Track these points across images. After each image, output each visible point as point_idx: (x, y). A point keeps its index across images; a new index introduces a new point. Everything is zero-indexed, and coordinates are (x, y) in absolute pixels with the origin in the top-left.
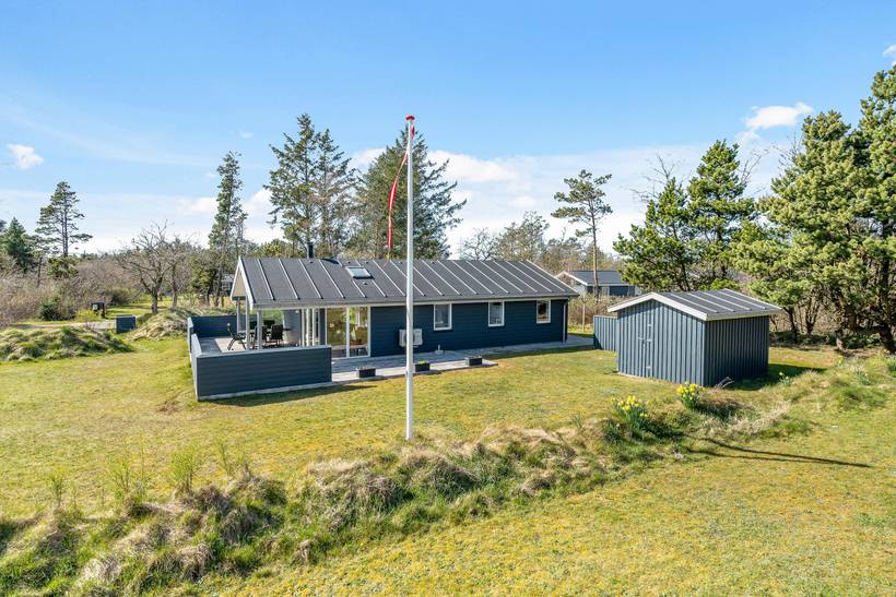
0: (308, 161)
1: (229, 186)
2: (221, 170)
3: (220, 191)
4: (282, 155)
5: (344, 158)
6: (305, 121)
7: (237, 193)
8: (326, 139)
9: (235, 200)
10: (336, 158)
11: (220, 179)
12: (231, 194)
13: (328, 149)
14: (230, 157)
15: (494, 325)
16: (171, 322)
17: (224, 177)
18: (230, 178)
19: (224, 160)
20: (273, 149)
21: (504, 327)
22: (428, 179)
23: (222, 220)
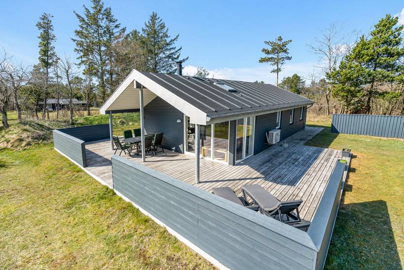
0: (99, 26)
1: (46, 38)
2: (39, 26)
3: (40, 40)
4: (84, 20)
5: (121, 27)
7: (53, 44)
8: (109, 14)
9: (51, 49)
10: (117, 26)
11: (39, 32)
12: (48, 44)
13: (111, 21)
14: (45, 17)
15: (291, 123)
16: (28, 133)
17: (42, 31)
18: (47, 32)
19: (41, 19)
20: (77, 15)
21: (293, 123)
22: (168, 44)
23: (43, 61)
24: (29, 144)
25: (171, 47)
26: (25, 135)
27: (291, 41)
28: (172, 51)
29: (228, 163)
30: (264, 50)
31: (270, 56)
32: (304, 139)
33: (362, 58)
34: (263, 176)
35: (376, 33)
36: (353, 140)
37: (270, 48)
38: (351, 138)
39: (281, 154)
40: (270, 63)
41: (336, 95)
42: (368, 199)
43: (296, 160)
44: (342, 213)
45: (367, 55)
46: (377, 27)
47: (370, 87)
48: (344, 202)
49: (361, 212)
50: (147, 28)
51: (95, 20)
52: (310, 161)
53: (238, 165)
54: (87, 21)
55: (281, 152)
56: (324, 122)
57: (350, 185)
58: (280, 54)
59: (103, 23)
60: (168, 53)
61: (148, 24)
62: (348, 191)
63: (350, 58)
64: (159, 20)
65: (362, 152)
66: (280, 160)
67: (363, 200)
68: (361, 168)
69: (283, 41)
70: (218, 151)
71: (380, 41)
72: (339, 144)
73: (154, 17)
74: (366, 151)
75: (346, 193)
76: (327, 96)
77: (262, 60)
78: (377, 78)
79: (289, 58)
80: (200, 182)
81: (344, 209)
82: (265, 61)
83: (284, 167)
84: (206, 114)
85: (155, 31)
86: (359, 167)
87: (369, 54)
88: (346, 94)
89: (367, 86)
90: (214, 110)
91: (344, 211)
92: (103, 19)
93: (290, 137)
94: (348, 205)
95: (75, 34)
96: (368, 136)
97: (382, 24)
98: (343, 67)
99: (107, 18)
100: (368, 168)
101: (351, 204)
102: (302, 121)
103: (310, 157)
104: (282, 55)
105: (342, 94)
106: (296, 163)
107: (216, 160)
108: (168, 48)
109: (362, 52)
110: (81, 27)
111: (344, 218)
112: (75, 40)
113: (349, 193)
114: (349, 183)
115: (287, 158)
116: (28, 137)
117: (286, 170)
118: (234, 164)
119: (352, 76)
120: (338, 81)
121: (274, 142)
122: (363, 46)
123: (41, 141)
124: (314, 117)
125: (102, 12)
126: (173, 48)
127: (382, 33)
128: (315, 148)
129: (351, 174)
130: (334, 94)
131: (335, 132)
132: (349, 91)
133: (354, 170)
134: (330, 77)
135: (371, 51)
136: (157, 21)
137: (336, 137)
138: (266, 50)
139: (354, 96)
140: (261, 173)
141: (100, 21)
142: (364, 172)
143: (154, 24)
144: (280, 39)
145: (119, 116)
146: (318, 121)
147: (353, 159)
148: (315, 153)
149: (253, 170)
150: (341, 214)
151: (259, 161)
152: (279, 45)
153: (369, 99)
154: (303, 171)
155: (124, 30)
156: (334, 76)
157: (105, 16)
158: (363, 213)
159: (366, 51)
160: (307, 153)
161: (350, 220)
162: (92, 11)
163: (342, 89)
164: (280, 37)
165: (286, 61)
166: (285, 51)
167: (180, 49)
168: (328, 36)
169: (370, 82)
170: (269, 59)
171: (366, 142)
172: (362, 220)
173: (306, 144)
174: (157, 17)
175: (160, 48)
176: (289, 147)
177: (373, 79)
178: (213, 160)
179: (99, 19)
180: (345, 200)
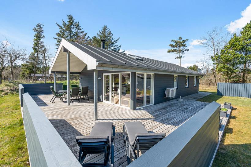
0: (71, 31)
1: (39, 37)
2: (35, 30)
3: (35, 38)
4: (62, 28)
5: (84, 33)
6: (70, 18)
7: (42, 40)
8: (78, 25)
9: (41, 43)
10: (82, 32)
11: (35, 33)
12: (39, 40)
13: (79, 29)
14: (39, 25)
15: (186, 86)
16: (9, 87)
17: (36, 33)
18: (39, 33)
19: (37, 26)
20: (58, 25)
21: (188, 87)
22: (112, 43)
23: (35, 49)
24: (6, 94)
25: (115, 45)
26: (6, 88)
27: (188, 40)
28: (116, 47)
29: (130, 108)
30: (170, 45)
31: (175, 49)
32: (196, 98)
33: (235, 47)
34: (154, 118)
35: (244, 32)
36: (234, 100)
37: (174, 44)
38: (232, 99)
39: (176, 105)
40: (174, 53)
41: (220, 71)
42: (249, 141)
43: (187, 109)
44: (222, 153)
45: (239, 45)
46: (245, 28)
47: (243, 67)
48: (224, 143)
49: (242, 153)
50: (101, 34)
51: (69, 28)
52: (197, 110)
53: (137, 110)
54: (63, 28)
55: (176, 104)
56: (212, 90)
57: (230, 128)
58: (181, 48)
59: (74, 30)
60: (113, 48)
61: (101, 32)
62: (228, 133)
63: (227, 48)
64: (108, 30)
65: (241, 107)
66: (173, 108)
67: (243, 142)
68: (240, 116)
69: (183, 40)
70: (124, 99)
71: (247, 37)
72: (222, 101)
73: (105, 28)
74: (244, 106)
75: (227, 134)
76: (214, 74)
77: (169, 51)
78: (248, 60)
79: (187, 50)
80: (98, 120)
81: (224, 149)
82: (171, 51)
83: (175, 113)
84: (96, 60)
85: (105, 36)
86: (239, 116)
87: (241, 44)
88: (227, 70)
89: (241, 66)
90: (109, 61)
91: (223, 152)
92: (74, 28)
93: (187, 96)
94: (229, 146)
95: (56, 35)
96: (246, 98)
97: (248, 26)
98: (223, 53)
99: (76, 28)
100: (247, 117)
101: (231, 145)
102: (196, 87)
103: (198, 107)
104: (182, 48)
105: (224, 70)
106: (185, 111)
107: (123, 106)
108: (113, 45)
109: (236, 43)
110: (61, 32)
111: (223, 159)
112: (55, 39)
113: (230, 134)
114: (229, 127)
115: (180, 107)
116: (8, 89)
117: (175, 114)
118: (134, 109)
119: (230, 58)
120: (220, 62)
121: (170, 96)
122: (235, 39)
123: (15, 92)
124: (206, 87)
125: (73, 24)
126: (116, 46)
127: (248, 31)
128: (203, 103)
129: (231, 120)
130: (218, 70)
131: (220, 95)
132: (228, 68)
133: (234, 118)
134: (214, 60)
135: (241, 43)
136: (107, 31)
137: (220, 98)
138: (172, 45)
139: (232, 72)
140: (153, 116)
141: (72, 29)
142: (244, 120)
143: (105, 32)
144: (181, 38)
145: (77, 82)
146: (209, 89)
147: (233, 110)
148: (202, 105)
149: (148, 114)
150: (220, 155)
151: (156, 108)
152: (180, 42)
153: (244, 74)
154: (189, 116)
155: (86, 34)
156: (217, 58)
157: (75, 26)
158: (244, 155)
159: (238, 43)
160: (196, 105)
161: (230, 162)
162: (67, 23)
163: (223, 67)
164: (181, 37)
165: (185, 52)
166: (184, 46)
167: (120, 46)
168: (212, 37)
169: (243, 63)
170: (174, 50)
171: (243, 101)
172: (243, 162)
173: (197, 100)
174: (107, 28)
175: (107, 45)
176: (183, 101)
177: (245, 61)
178: (120, 106)
179: (72, 28)
180: (225, 141)
